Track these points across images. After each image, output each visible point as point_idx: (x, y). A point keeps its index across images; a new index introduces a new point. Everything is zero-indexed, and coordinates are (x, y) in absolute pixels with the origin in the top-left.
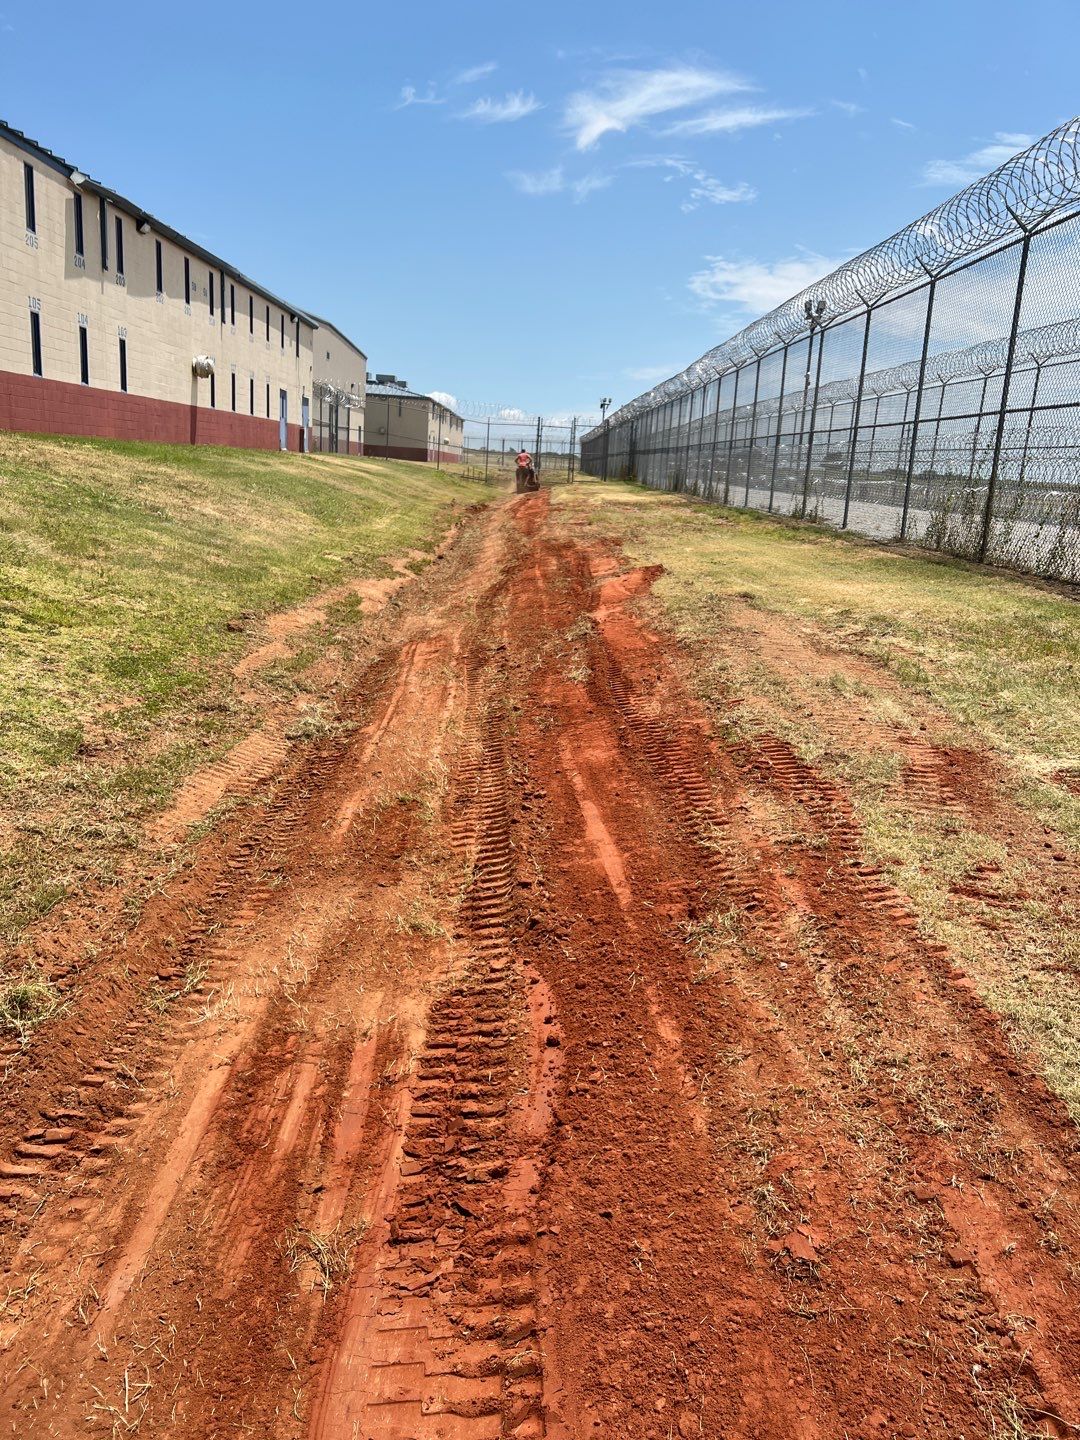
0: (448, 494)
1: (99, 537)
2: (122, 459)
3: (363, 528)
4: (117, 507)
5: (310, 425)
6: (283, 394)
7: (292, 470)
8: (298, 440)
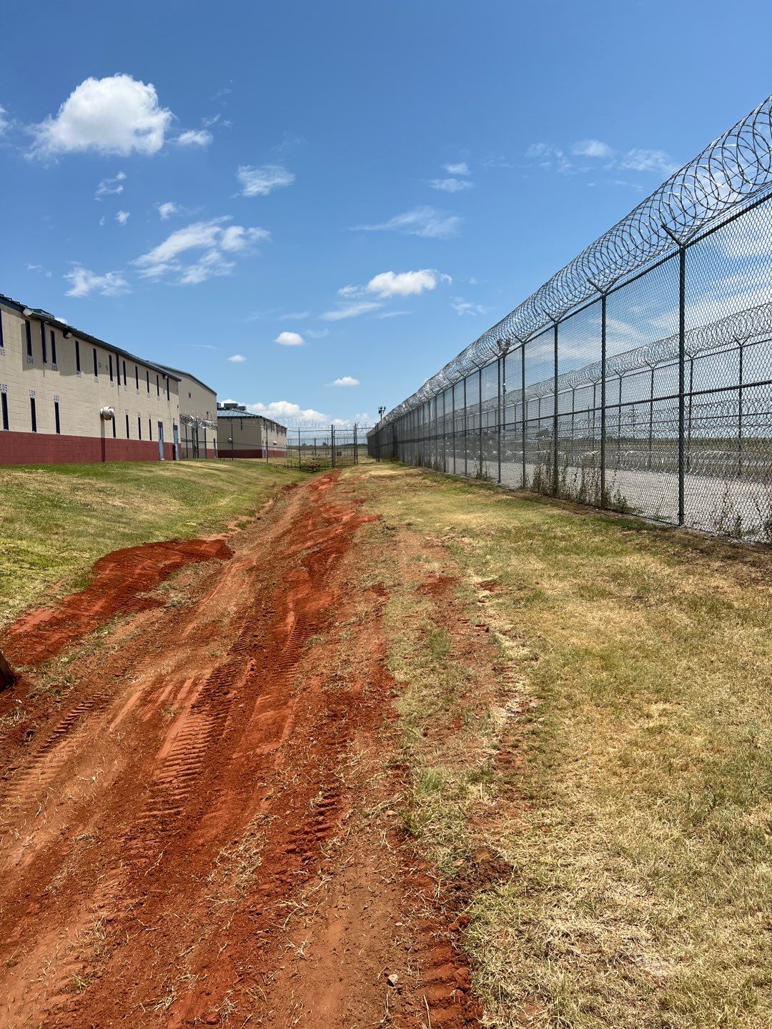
0: (271, 479)
1: (59, 523)
2: (63, 477)
3: (211, 506)
4: (65, 505)
5: (180, 442)
6: (160, 425)
7: (167, 474)
8: (172, 452)
